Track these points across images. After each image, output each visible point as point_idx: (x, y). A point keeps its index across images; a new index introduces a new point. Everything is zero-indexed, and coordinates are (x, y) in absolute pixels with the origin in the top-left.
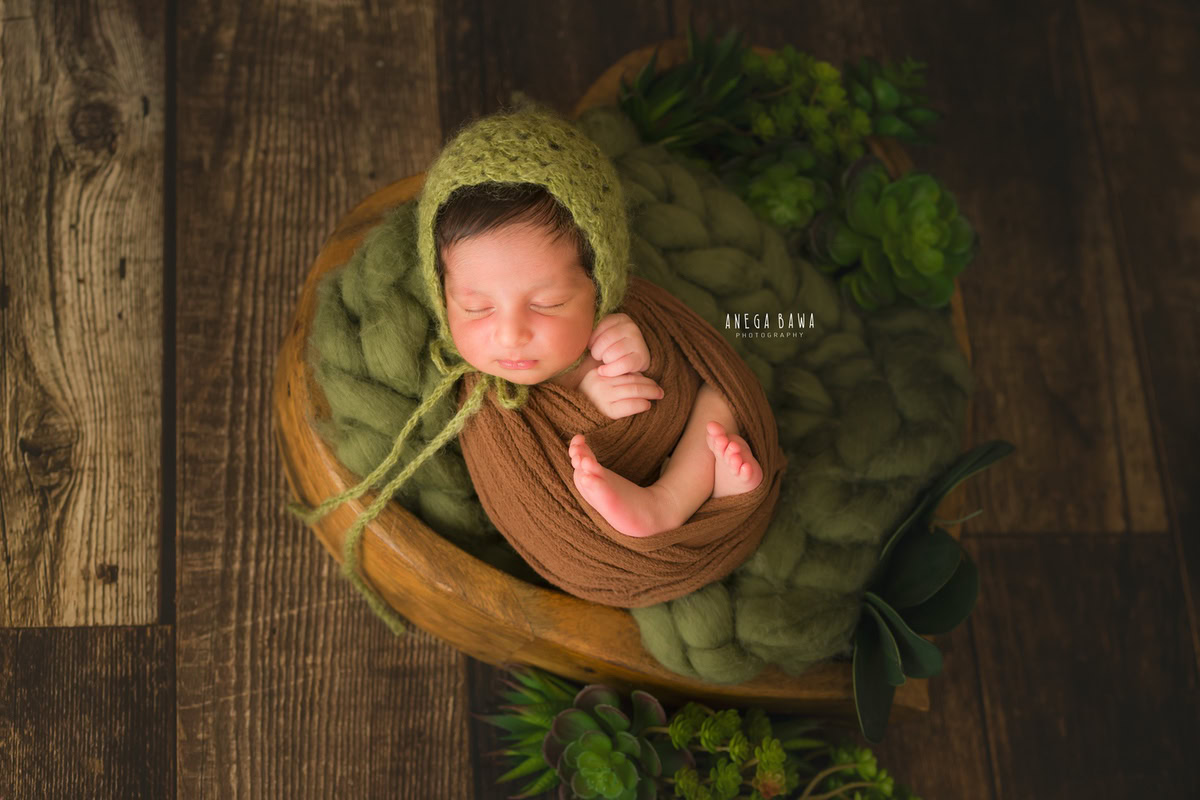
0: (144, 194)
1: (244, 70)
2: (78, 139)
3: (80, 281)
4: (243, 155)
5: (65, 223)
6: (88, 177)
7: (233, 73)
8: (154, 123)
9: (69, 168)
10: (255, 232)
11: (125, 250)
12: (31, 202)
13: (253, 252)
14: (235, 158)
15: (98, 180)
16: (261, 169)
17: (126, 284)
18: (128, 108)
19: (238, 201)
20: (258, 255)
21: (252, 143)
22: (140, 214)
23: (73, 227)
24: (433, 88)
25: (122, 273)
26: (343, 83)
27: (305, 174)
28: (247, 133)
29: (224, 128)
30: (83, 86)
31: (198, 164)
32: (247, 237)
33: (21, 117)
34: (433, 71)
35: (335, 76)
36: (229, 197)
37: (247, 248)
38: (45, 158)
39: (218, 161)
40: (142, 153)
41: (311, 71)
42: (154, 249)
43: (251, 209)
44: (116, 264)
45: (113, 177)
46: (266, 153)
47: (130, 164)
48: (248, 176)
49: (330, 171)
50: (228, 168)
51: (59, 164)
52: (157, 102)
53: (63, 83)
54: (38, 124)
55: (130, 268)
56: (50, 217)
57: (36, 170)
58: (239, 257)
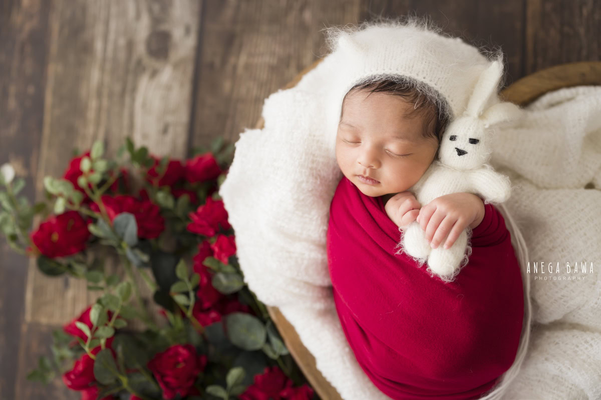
0: (182, 85)
1: (244, 5)
2: (151, 52)
4: (238, 58)
5: (138, 104)
6: (154, 73)
7: (238, 8)
8: (191, 41)
9: (144, 69)
10: (240, 106)
11: (170, 119)
14: (232, 60)
15: (158, 77)
16: (247, 67)
17: (169, 138)
18: (178, 33)
19: (233, 87)
22: (180, 95)
23: (144, 105)
25: (165, 131)
26: (302, 9)
27: (273, 69)
28: (241, 46)
29: (230, 41)
30: (156, 21)
31: (212, 65)
32: (235, 109)
33: (122, 42)
36: (227, 86)
38: (132, 65)
39: (224, 62)
40: (182, 60)
42: (183, 117)
44: (162, 127)
45: (167, 74)
46: (252, 56)
47: (176, 66)
48: (240, 71)
49: (288, 66)
50: (229, 68)
51: (140, 68)
52: (194, 28)
53: (145, 20)
54: (130, 45)
55: (171, 130)
56: (133, 100)
57: (127, 71)
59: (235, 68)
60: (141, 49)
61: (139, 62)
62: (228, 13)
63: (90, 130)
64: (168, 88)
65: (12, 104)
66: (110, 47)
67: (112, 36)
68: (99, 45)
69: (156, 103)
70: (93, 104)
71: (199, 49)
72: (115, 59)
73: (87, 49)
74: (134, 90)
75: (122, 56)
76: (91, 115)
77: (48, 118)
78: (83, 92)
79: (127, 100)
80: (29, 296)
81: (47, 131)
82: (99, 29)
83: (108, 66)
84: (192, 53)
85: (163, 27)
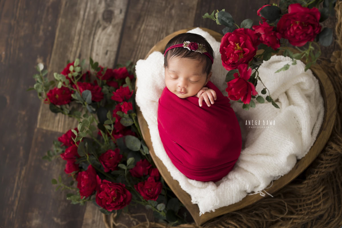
0: (116, 35)
1: (147, 3)
2: (104, 19)
3: (97, 55)
4: (141, 26)
5: (96, 40)
6: (104, 28)
7: (144, 4)
8: (122, 16)
9: (100, 26)
10: (140, 47)
11: (109, 48)
12: (90, 34)
13: (138, 52)
14: (139, 27)
15: (106, 30)
16: (145, 30)
17: (107, 57)
18: (117, 12)
19: (138, 38)
20: (139, 53)
21: (144, 23)
22: (114, 39)
23: (98, 41)
24: (194, 12)
25: (106, 53)
26: (171, 9)
27: (155, 32)
28: (143, 21)
29: (139, 19)
30: (108, 5)
31: (130, 28)
32: (138, 48)
33: (92, 12)
34: (195, 7)
35: (169, 7)
36: (135, 37)
37: (137, 51)
38: (95, 23)
39: (135, 27)
40: (117, 24)
41: (164, 5)
42: (115, 48)
43: (140, 41)
44: (105, 51)
45: (110, 29)
46: (147, 26)
47: (114, 26)
48: (141, 32)
49: (162, 32)
50: (137, 30)
51: (98, 25)
52: (124, 11)
53: (103, 4)
54: (95, 14)
55: (109, 53)
56: (94, 38)
57: (93, 26)
58: (134, 53)
59: (140, 30)
60: (100, 17)
61: (99, 22)
62: (140, 6)
63: (74, 49)
64: (110, 35)
65: (41, 33)
66: (86, 14)
67: (88, 10)
68: (82, 13)
69: (104, 41)
70: (76, 38)
71: (125, 20)
72: (88, 20)
73: (77, 14)
74: (95, 34)
75: (91, 18)
76: (75, 42)
77: (56, 41)
78: (73, 32)
79: (92, 38)
80: (39, 117)
81: (55, 47)
82: (83, 5)
83: (85, 22)
84: (122, 21)
85: (111, 8)
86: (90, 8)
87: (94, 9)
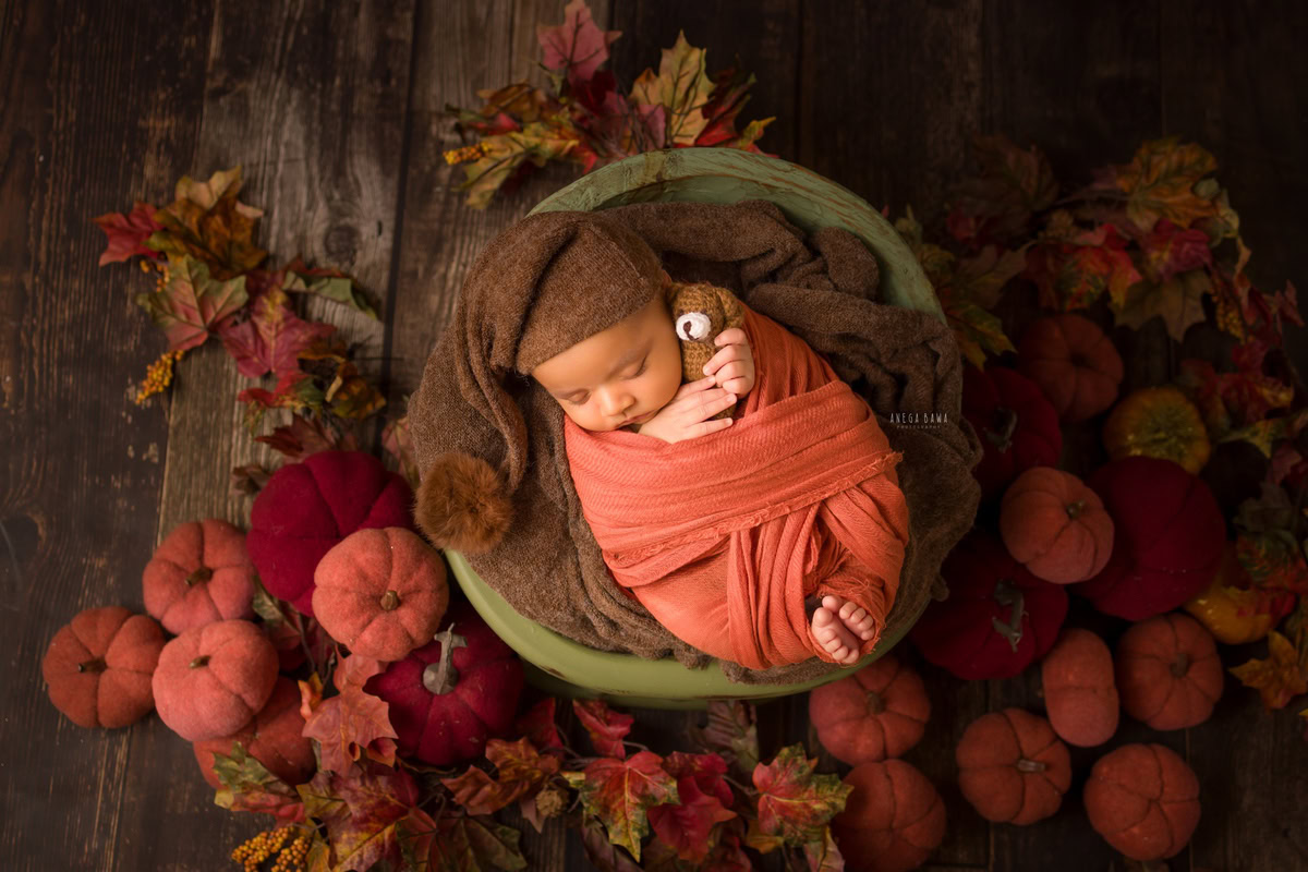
59: (444, 277)
60: (316, 247)
61: (314, 260)
62: (435, 209)
71: (396, 252)
84: (387, 258)
85: (348, 221)
86: (282, 223)
87: (293, 226)
